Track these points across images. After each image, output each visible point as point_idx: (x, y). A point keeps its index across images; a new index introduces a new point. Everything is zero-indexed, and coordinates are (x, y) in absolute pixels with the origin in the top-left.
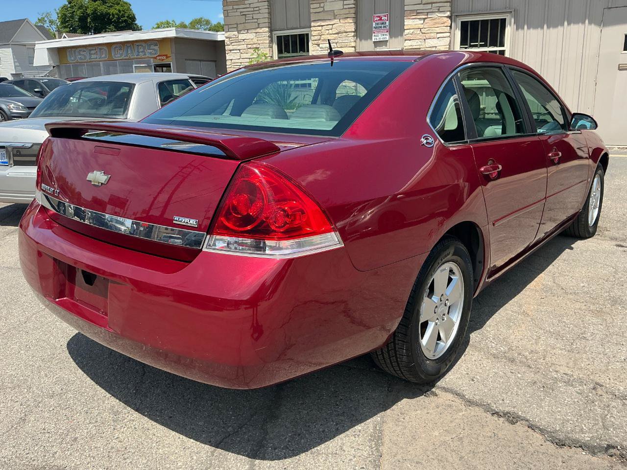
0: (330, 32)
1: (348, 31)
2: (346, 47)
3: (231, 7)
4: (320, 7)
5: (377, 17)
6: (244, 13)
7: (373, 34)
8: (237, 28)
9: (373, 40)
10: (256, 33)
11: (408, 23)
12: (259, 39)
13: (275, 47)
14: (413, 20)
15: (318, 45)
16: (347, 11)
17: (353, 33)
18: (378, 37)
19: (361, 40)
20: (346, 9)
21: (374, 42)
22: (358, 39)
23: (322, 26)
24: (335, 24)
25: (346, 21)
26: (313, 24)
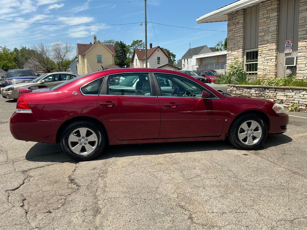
0: (266, 49)
1: (273, 49)
2: (272, 56)
3: (230, 41)
4: (262, 38)
5: (287, 42)
6: (234, 43)
7: (285, 50)
8: (231, 50)
9: (285, 53)
10: (238, 51)
11: (300, 44)
12: (239, 54)
13: (245, 57)
14: (302, 42)
15: (261, 56)
16: (273, 40)
17: (275, 50)
18: (287, 51)
19: (280, 53)
20: (273, 39)
21: (286, 54)
22: (279, 52)
23: (263, 47)
24: (268, 46)
25: (273, 44)
26: (259, 46)
